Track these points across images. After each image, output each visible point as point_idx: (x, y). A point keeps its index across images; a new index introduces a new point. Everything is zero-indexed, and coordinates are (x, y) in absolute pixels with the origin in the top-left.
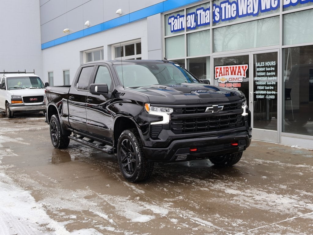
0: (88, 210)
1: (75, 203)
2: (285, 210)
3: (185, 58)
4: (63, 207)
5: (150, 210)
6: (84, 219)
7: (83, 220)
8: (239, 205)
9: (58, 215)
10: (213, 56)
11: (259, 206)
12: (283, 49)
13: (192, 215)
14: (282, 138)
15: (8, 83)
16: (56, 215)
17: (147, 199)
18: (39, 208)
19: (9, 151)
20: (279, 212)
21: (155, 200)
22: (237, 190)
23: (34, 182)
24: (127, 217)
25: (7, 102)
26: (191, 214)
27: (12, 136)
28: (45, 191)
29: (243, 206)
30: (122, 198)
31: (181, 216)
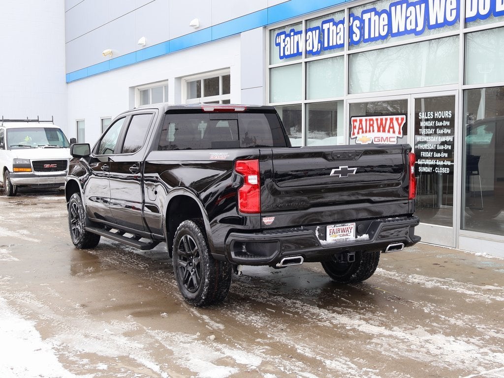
0: (128, 357)
1: (107, 344)
2: (458, 363)
3: (302, 101)
4: (87, 350)
5: (232, 359)
6: (119, 371)
7: (118, 373)
8: (380, 353)
9: (77, 364)
10: (349, 99)
11: (413, 355)
12: (464, 90)
13: (301, 367)
14: (461, 239)
15: (9, 137)
16: (74, 363)
17: (227, 340)
18: (47, 351)
19: (5, 252)
20: (446, 366)
21: (240, 340)
22: (378, 326)
23: (41, 306)
24: (193, 369)
25: (5, 169)
26: (298, 367)
27: (10, 227)
28: (59, 321)
29: (387, 353)
30: (186, 336)
31: (282, 369)
